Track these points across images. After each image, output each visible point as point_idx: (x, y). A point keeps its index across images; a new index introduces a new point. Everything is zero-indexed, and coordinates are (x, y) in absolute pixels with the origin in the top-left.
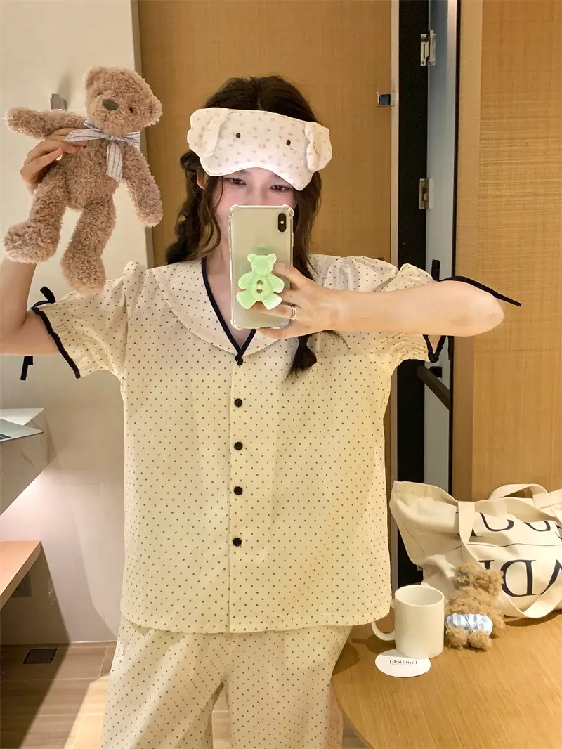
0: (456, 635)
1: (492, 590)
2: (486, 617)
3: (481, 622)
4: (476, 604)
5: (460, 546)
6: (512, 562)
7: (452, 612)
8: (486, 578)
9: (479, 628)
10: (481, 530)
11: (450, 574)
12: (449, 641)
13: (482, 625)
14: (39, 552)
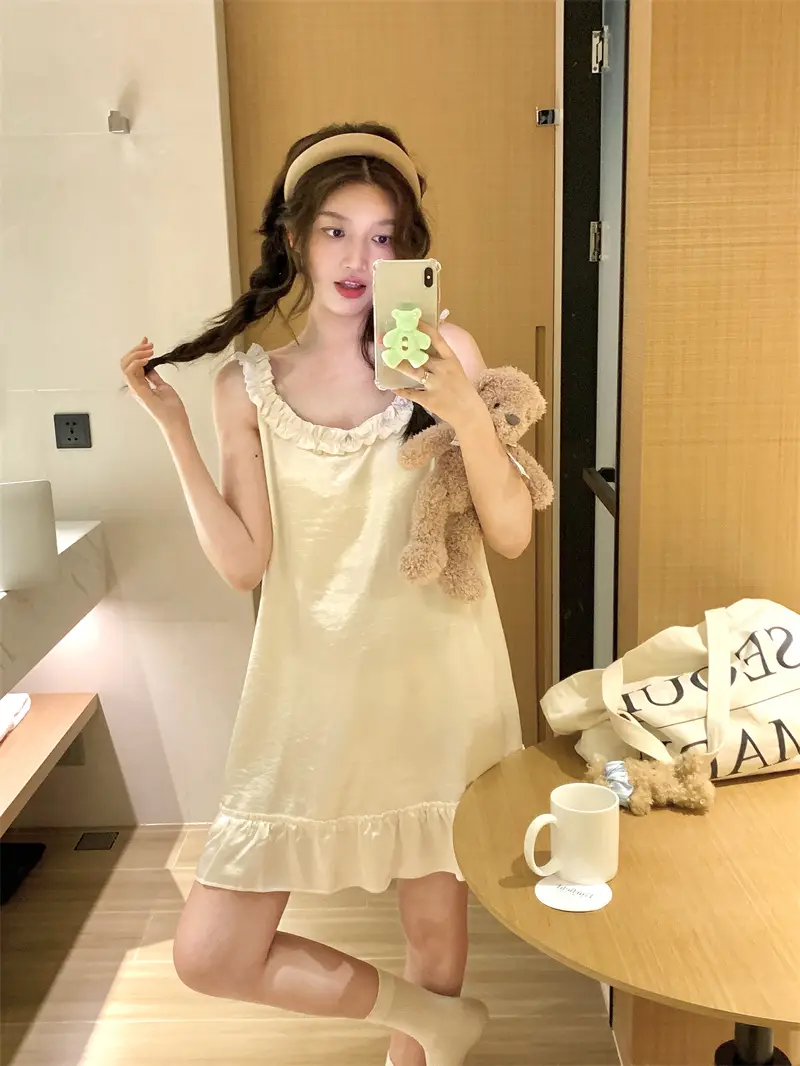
14: (95, 708)
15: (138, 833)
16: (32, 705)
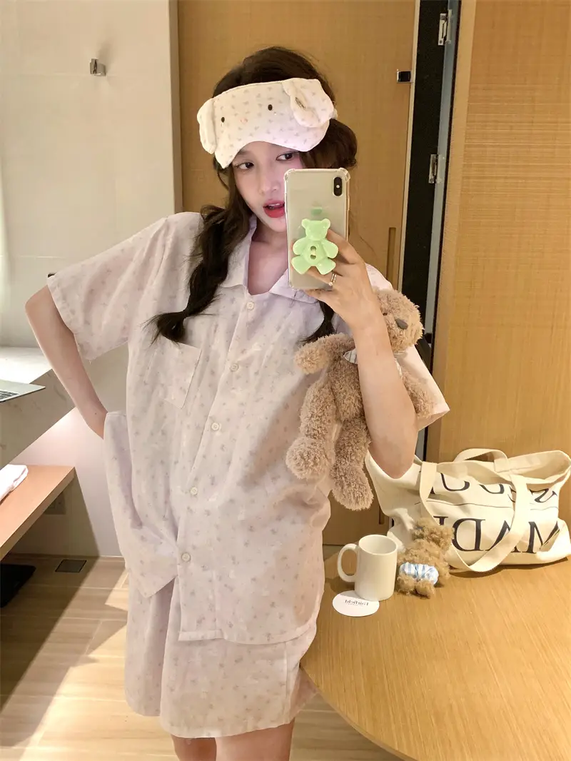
0: (405, 582)
1: (443, 544)
2: (433, 568)
3: (429, 572)
5: (420, 502)
6: (463, 520)
7: (405, 561)
8: (438, 533)
9: (426, 577)
10: (439, 488)
11: (410, 526)
13: (428, 575)
14: (73, 477)
15: (100, 561)
16: (28, 473)
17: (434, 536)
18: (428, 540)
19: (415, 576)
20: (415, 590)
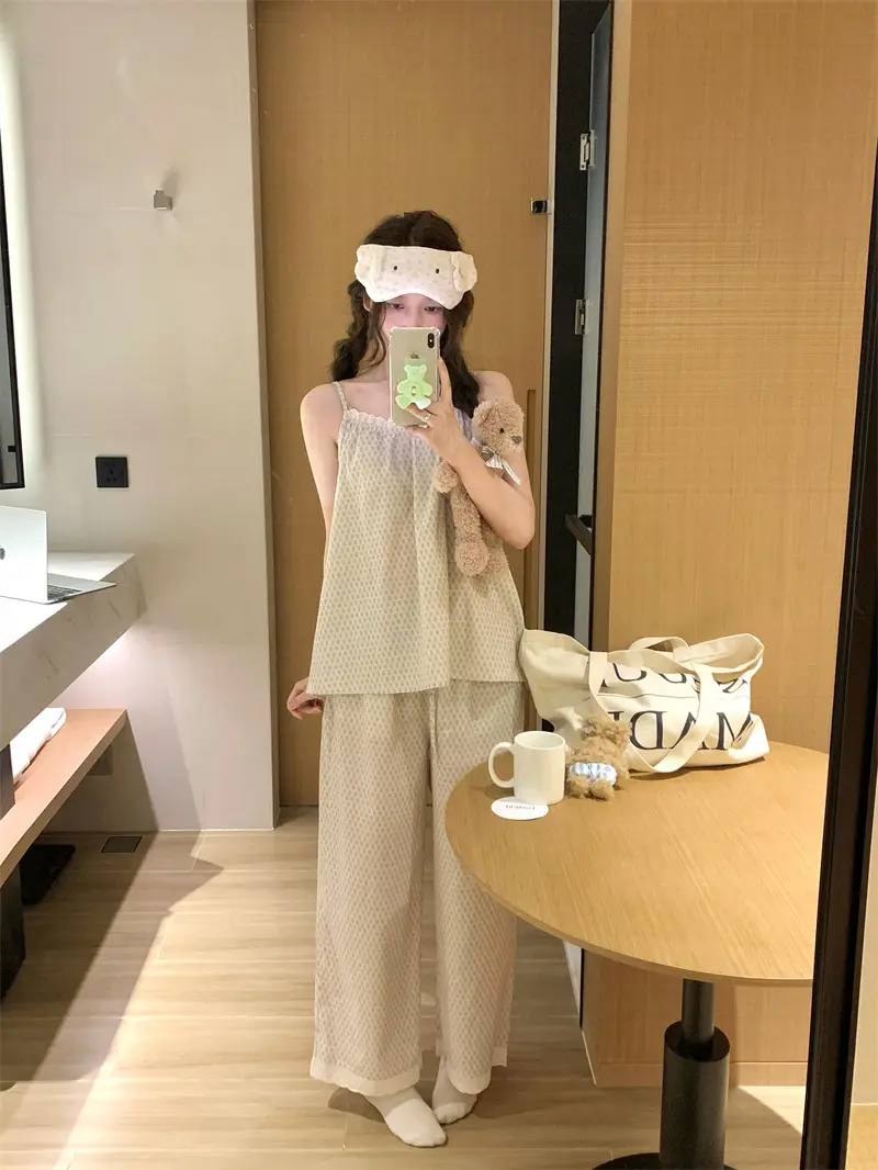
0: (578, 784)
1: (619, 742)
2: (610, 767)
3: (605, 772)
4: (601, 754)
5: (590, 698)
6: (643, 713)
7: (575, 761)
8: (614, 729)
9: (602, 777)
10: (612, 680)
11: (577, 726)
12: (569, 789)
13: (605, 774)
14: (122, 725)
15: (159, 837)
16: (67, 719)
17: (608, 732)
18: (602, 737)
19: (588, 777)
20: (590, 792)
